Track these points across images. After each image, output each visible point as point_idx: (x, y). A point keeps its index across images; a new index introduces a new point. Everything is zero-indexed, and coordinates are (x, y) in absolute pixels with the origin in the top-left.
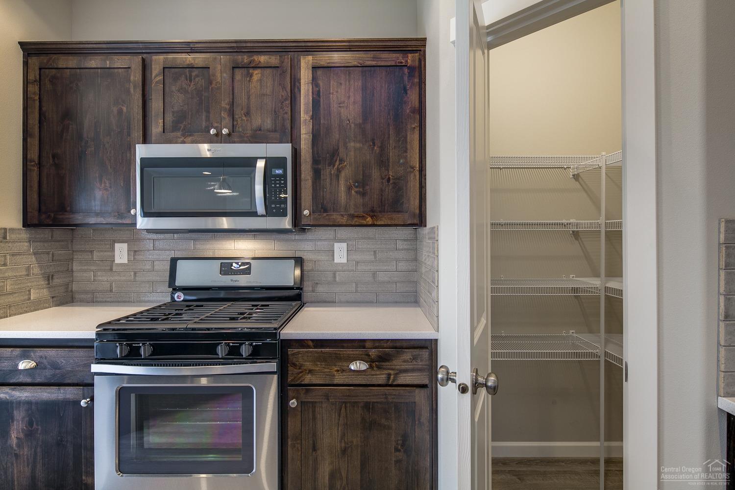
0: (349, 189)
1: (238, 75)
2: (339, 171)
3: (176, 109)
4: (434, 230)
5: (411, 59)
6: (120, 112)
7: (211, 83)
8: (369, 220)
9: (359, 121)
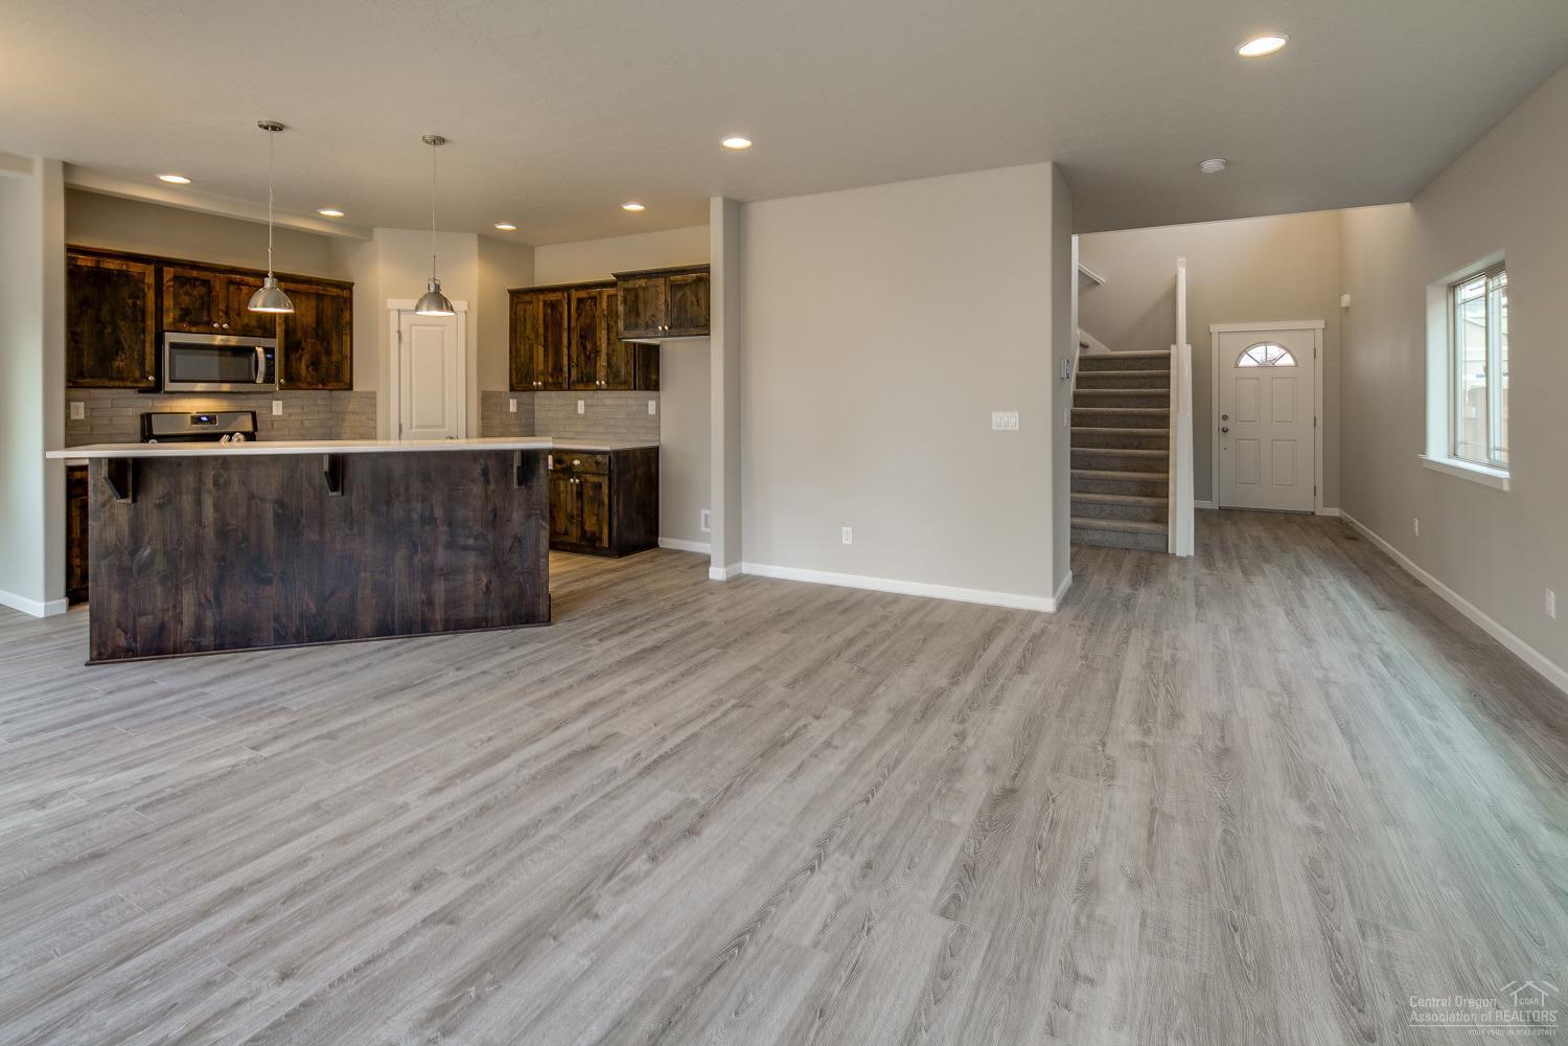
0: (308, 367)
1: (232, 288)
2: (301, 356)
3: (183, 306)
4: (371, 398)
5: (345, 293)
6: (135, 304)
7: (211, 292)
8: (320, 386)
9: (314, 326)
